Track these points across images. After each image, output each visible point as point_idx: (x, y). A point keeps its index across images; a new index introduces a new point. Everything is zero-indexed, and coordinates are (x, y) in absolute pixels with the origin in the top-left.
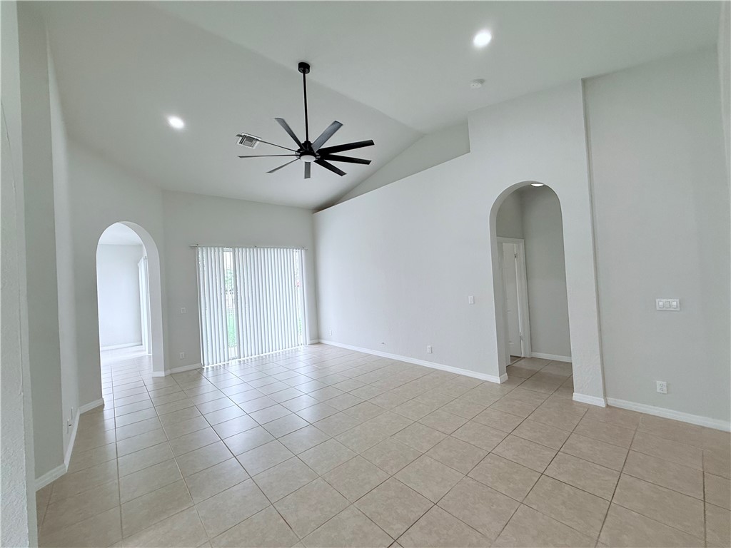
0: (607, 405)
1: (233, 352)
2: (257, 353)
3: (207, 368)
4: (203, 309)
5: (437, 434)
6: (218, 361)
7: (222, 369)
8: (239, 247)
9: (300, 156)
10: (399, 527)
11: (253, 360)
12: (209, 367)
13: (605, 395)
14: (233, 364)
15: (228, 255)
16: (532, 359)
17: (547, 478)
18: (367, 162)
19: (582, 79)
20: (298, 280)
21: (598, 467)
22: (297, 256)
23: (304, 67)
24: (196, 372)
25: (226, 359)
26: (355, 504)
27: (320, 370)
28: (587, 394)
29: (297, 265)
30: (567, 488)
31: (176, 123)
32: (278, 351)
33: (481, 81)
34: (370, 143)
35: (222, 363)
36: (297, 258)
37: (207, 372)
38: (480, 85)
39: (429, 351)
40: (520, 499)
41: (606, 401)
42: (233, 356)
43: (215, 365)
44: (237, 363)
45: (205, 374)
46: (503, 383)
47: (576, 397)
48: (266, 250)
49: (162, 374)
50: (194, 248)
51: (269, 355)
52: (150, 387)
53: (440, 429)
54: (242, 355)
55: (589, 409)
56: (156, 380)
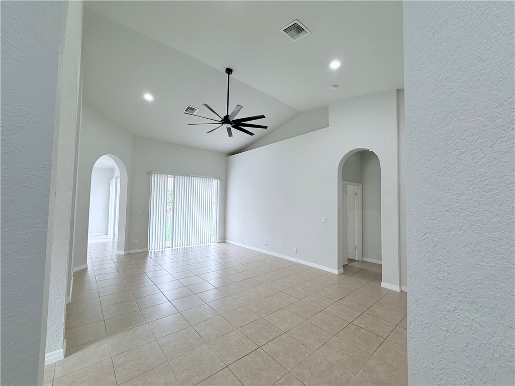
0: (401, 291)
1: (168, 243)
2: (184, 245)
3: (151, 252)
4: (152, 215)
5: (292, 298)
6: (158, 248)
7: (160, 253)
8: (178, 175)
9: (223, 124)
10: (263, 341)
11: (181, 249)
12: (152, 251)
13: (400, 285)
14: (168, 250)
15: (170, 180)
16: (363, 262)
17: (353, 325)
18: (266, 127)
19: (397, 90)
20: (214, 200)
21: (384, 322)
22: (215, 184)
23: (229, 71)
24: (144, 254)
25: (164, 247)
26: (239, 329)
27: (224, 258)
28: (389, 284)
29: (214, 190)
30: (363, 330)
31: (148, 97)
32: (197, 245)
33: (336, 86)
34: (263, 117)
35: (161, 249)
36: (214, 185)
37: (151, 254)
38: (335, 88)
39: (295, 251)
40: (334, 334)
41: (401, 288)
42: (168, 246)
43: (156, 250)
44: (170, 250)
45: (149, 255)
46: (340, 274)
47: (384, 285)
48: (195, 178)
49: (123, 253)
50: (150, 174)
51: (191, 247)
52: (115, 260)
53: (295, 296)
54: (174, 245)
55: (389, 292)
56: (118, 256)
